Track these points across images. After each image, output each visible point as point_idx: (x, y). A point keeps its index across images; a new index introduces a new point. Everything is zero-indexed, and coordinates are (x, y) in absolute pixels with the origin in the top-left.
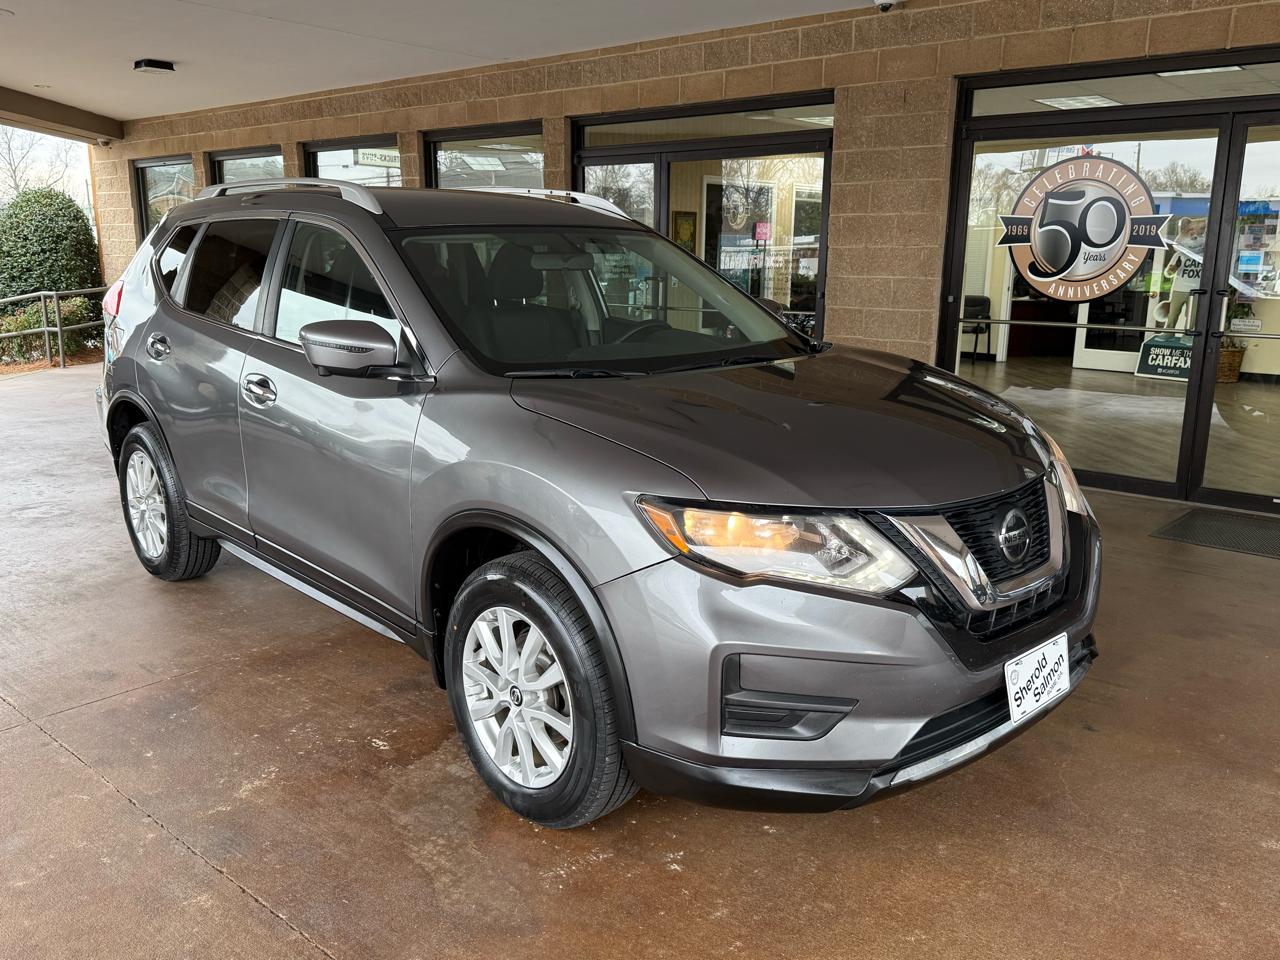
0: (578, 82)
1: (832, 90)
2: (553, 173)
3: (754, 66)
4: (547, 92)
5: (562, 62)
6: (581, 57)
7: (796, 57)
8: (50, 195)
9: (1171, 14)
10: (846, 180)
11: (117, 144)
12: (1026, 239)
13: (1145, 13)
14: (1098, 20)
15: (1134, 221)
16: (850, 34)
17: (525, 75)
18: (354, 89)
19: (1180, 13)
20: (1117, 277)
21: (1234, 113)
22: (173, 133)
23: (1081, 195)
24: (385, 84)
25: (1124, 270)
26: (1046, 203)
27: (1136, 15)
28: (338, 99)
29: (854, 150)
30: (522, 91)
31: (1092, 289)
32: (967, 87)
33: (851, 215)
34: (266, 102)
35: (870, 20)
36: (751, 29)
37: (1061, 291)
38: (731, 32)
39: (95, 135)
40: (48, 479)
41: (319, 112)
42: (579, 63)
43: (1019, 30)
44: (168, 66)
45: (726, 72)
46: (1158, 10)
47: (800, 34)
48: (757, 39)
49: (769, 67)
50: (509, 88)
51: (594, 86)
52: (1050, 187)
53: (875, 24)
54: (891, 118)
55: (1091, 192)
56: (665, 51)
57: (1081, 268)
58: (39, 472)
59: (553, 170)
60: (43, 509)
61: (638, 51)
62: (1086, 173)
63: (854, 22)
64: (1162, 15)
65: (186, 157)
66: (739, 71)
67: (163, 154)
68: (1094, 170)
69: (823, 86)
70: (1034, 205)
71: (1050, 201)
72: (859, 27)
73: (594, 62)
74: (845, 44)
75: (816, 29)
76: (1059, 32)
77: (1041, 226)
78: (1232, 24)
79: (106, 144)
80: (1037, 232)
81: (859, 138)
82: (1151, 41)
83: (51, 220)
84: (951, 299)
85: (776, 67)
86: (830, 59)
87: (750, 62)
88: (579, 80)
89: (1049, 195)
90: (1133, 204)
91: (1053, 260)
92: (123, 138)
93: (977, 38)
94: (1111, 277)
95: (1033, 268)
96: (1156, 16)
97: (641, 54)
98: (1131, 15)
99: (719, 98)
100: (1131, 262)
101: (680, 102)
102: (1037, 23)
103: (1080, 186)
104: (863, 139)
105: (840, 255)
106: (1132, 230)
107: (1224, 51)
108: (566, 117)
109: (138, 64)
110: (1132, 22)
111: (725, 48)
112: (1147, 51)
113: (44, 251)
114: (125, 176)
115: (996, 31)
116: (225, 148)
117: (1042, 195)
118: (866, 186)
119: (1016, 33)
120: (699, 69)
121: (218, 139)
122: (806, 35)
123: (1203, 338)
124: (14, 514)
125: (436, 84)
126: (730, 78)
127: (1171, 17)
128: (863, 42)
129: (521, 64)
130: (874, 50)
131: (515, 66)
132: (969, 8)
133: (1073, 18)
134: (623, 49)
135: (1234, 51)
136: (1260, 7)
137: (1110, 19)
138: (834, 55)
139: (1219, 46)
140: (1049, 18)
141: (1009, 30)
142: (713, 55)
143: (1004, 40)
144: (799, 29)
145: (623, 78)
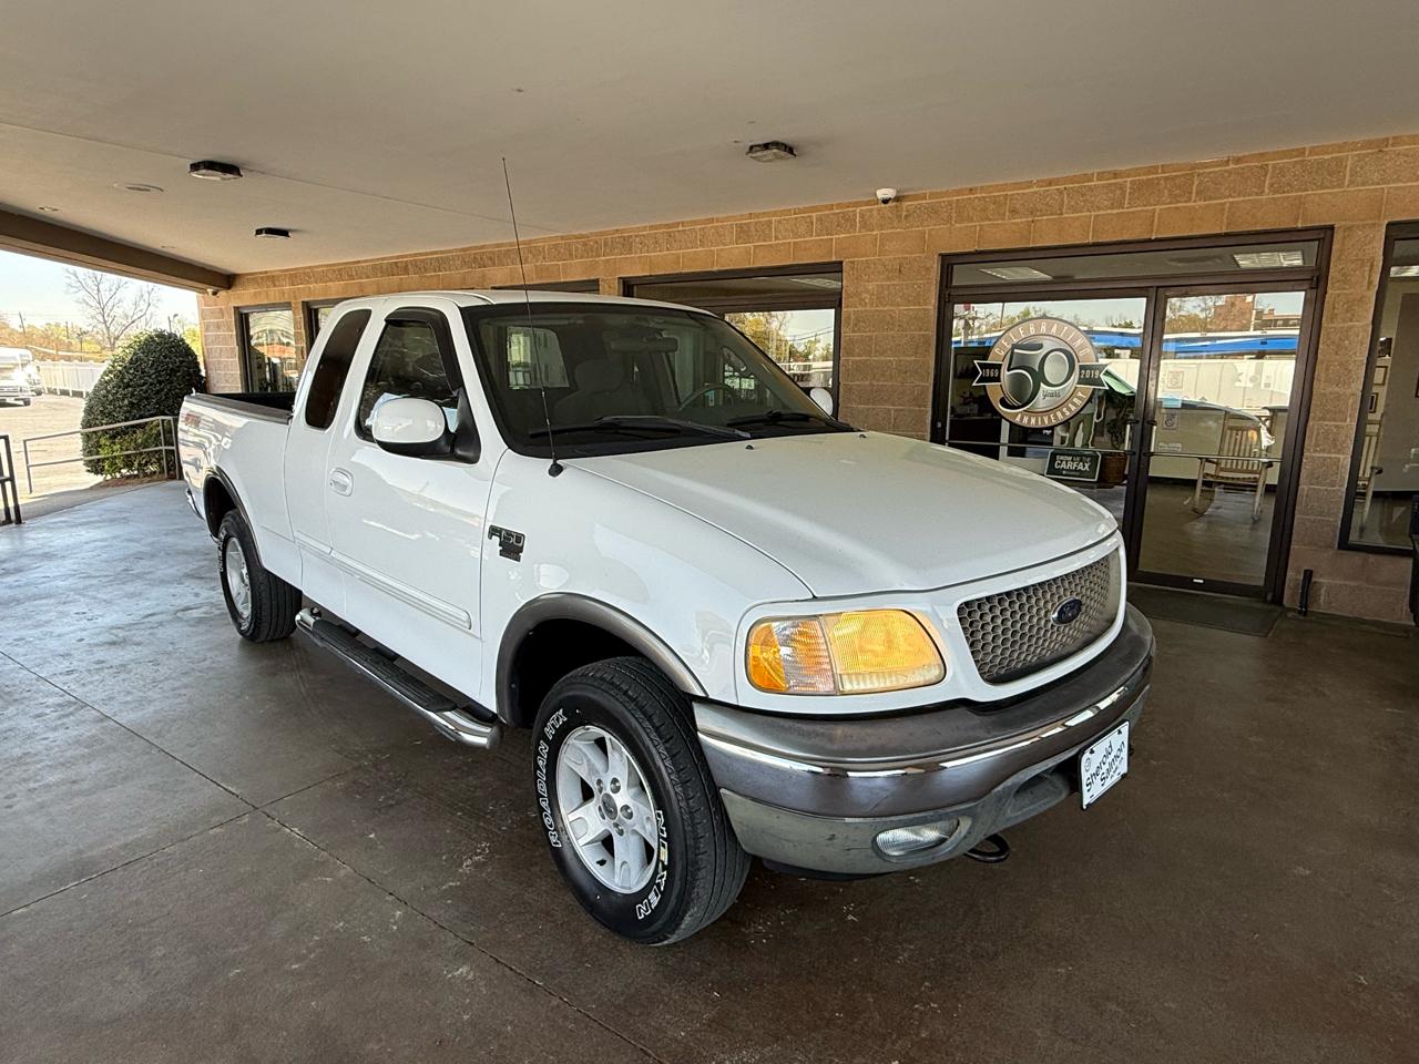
0: (630, 251)
1: (841, 263)
3: (777, 242)
4: (603, 259)
5: (616, 235)
6: (632, 232)
7: (811, 236)
8: (161, 335)
9: (1109, 211)
10: (854, 332)
11: (222, 293)
12: (998, 379)
13: (1089, 211)
14: (1052, 214)
15: (1082, 368)
16: (855, 221)
17: (585, 244)
18: (436, 253)
19: (1115, 211)
20: (1069, 409)
21: (1158, 287)
22: (275, 286)
23: (1040, 347)
24: (463, 250)
25: (1074, 404)
26: (1012, 353)
27: (1081, 212)
28: (422, 261)
29: (860, 309)
30: (582, 257)
31: (1049, 418)
32: (948, 263)
33: (858, 358)
34: (359, 262)
35: (872, 209)
36: (775, 214)
37: (1026, 419)
38: (758, 216)
39: (204, 286)
40: (198, 581)
41: (406, 271)
42: (631, 237)
43: (990, 220)
44: (284, 233)
45: (754, 246)
46: (1099, 208)
47: (815, 219)
48: (780, 222)
49: (789, 243)
50: (571, 255)
51: (644, 255)
52: (1015, 341)
53: (875, 213)
54: (889, 286)
55: (1048, 345)
56: (703, 229)
57: (1041, 402)
58: (188, 576)
60: (203, 610)
61: (680, 228)
62: (1043, 329)
63: (858, 211)
64: (1102, 212)
65: (287, 306)
66: (765, 246)
67: (266, 302)
68: (1049, 328)
69: (834, 259)
70: (1003, 353)
71: (1016, 351)
72: (862, 216)
73: (643, 235)
74: (851, 227)
75: (828, 216)
76: (1022, 223)
77: (1009, 370)
78: (1156, 221)
79: (215, 293)
80: (1005, 374)
81: (864, 300)
82: (1093, 231)
83: (165, 357)
84: (939, 425)
85: (795, 243)
86: (839, 239)
87: (773, 239)
88: (630, 250)
89: (1015, 346)
90: (1080, 354)
91: (1018, 396)
92: (229, 288)
93: (957, 225)
94: (1064, 410)
95: (1003, 402)
96: (1097, 213)
97: (683, 231)
98: (1075, 211)
99: (747, 266)
100: (1079, 398)
101: (715, 269)
102: (1004, 215)
103: (1038, 341)
104: (867, 301)
105: (849, 390)
106: (1080, 374)
107: (1150, 241)
108: (620, 278)
109: (259, 232)
110: (1078, 218)
111: (752, 228)
112: (1091, 239)
113: (160, 382)
114: (231, 319)
115: (972, 221)
116: (320, 298)
117: (1010, 347)
118: (871, 338)
119: (987, 222)
120: (731, 243)
121: (314, 292)
122: (820, 219)
123: (1137, 456)
124: (179, 614)
125: (508, 250)
126: (757, 251)
127: (1111, 214)
128: (864, 226)
129: (582, 236)
130: (875, 233)
131: (576, 237)
132: (950, 203)
133: (1032, 213)
134: (667, 226)
135: (1157, 240)
136: (1177, 208)
137: (1061, 214)
138: (842, 236)
139: (1146, 237)
140: (1014, 211)
141: (983, 220)
142: (743, 233)
143: (978, 228)
144: (814, 214)
145: (668, 249)
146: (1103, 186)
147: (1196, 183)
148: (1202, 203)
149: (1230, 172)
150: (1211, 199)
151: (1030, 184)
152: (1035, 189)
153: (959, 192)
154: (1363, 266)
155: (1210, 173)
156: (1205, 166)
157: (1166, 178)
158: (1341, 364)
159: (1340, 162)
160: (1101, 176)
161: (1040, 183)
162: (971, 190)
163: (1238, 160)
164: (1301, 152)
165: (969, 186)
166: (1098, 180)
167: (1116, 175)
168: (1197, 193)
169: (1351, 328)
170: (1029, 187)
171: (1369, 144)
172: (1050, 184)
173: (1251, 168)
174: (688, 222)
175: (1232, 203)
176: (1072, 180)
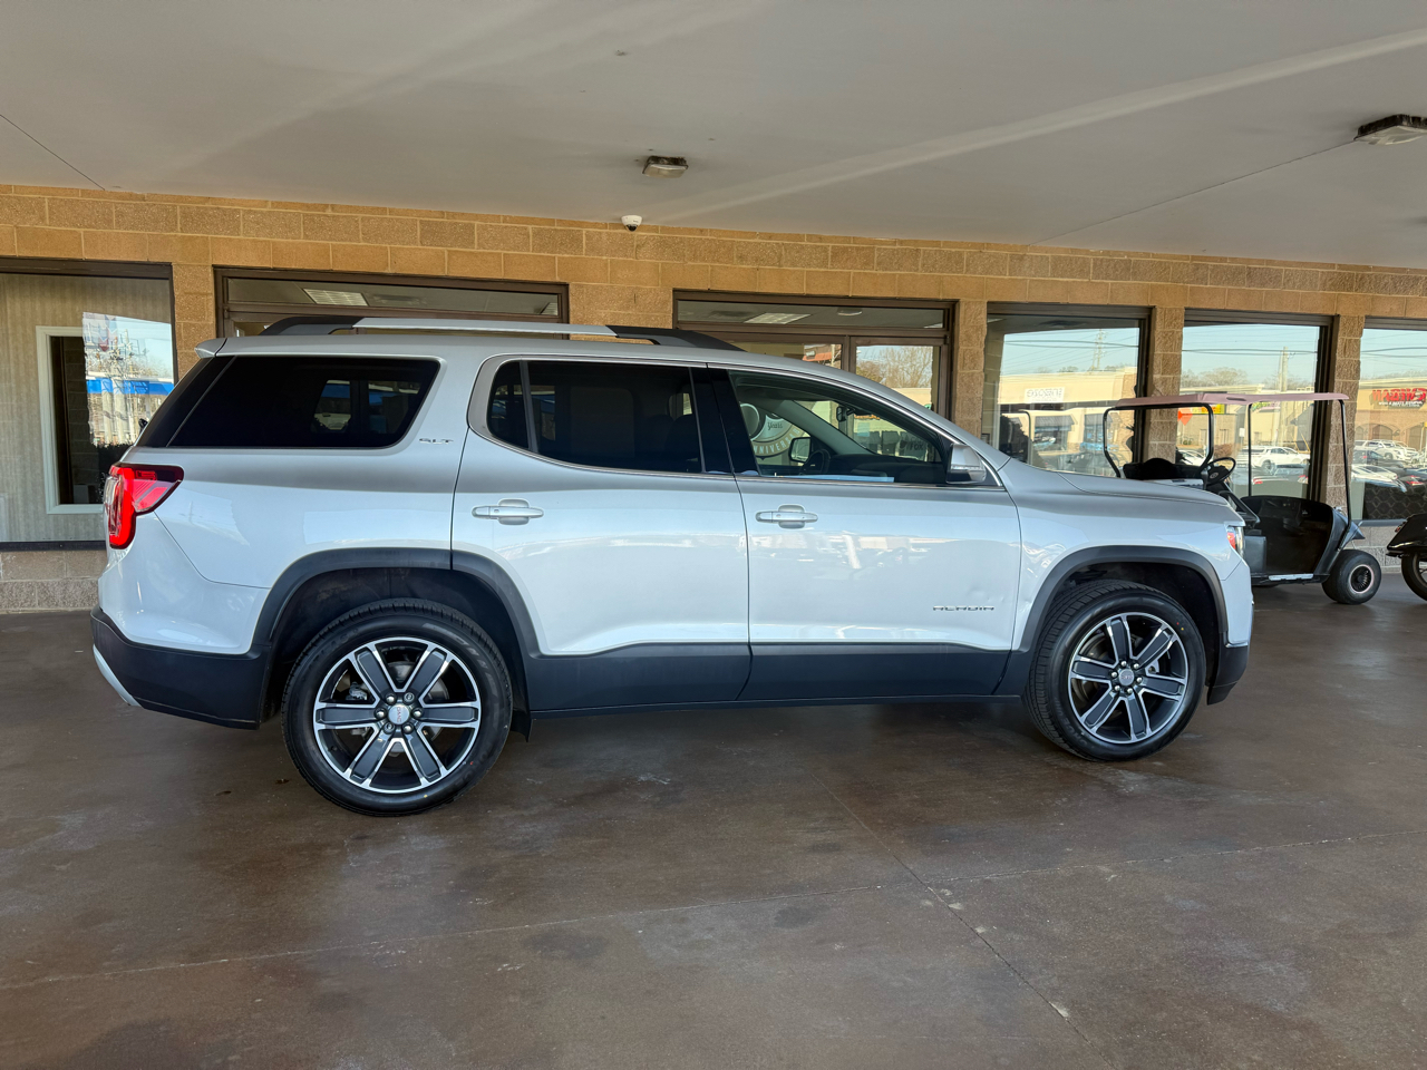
0: (235, 230)
1: (567, 285)
2: (194, 325)
3: (481, 250)
4: (180, 234)
5: (207, 205)
6: (239, 205)
7: (528, 250)
9: (817, 269)
13: (802, 266)
14: (773, 265)
16: (581, 242)
17: (139, 209)
19: (823, 270)
27: (796, 266)
30: (133, 227)
35: (599, 233)
38: (454, 215)
42: (237, 211)
43: (720, 262)
45: (449, 251)
46: (809, 265)
47: (531, 233)
48: (484, 228)
49: (499, 254)
50: (107, 221)
51: (262, 239)
53: (604, 237)
54: (624, 315)
56: (369, 219)
59: (193, 322)
61: (329, 213)
63: (584, 232)
64: (812, 269)
66: (464, 252)
69: (558, 279)
72: (589, 238)
73: (262, 213)
74: (577, 248)
75: (547, 231)
76: (748, 269)
78: (850, 281)
82: (807, 284)
85: (506, 255)
86: (563, 258)
87: (476, 246)
88: (237, 228)
93: (690, 263)
96: (809, 269)
97: (334, 216)
98: (793, 265)
99: (441, 274)
101: (389, 270)
102: (733, 260)
107: (847, 297)
108: (211, 265)
110: (794, 271)
111: (445, 229)
112: (805, 291)
115: (704, 260)
119: (717, 264)
120: (415, 243)
122: (537, 234)
126: (454, 257)
127: (819, 271)
128: (593, 249)
129: (131, 196)
130: (604, 258)
131: (121, 197)
132: (682, 240)
133: (757, 261)
134: (308, 207)
135: (853, 298)
136: (865, 274)
137: (780, 266)
138: (566, 255)
139: (846, 294)
140: (742, 258)
141: (714, 261)
142: (431, 232)
143: (710, 268)
144: (530, 227)
145: (306, 237)
146: (811, 246)
147: (876, 255)
148: (881, 272)
149: (897, 250)
150: (886, 269)
151: (754, 235)
152: (757, 240)
153: (690, 231)
154: (977, 330)
155: (885, 249)
156: (882, 243)
157: (857, 249)
158: (970, 399)
159: (960, 254)
160: (810, 237)
161: (762, 235)
162: (701, 231)
163: (901, 243)
164: (937, 244)
165: (700, 227)
166: (808, 241)
167: (821, 239)
168: (879, 264)
169: (973, 374)
170: (753, 237)
171: (974, 245)
172: (770, 238)
173: (910, 250)
174: (341, 207)
175: (900, 275)
176: (789, 237)
